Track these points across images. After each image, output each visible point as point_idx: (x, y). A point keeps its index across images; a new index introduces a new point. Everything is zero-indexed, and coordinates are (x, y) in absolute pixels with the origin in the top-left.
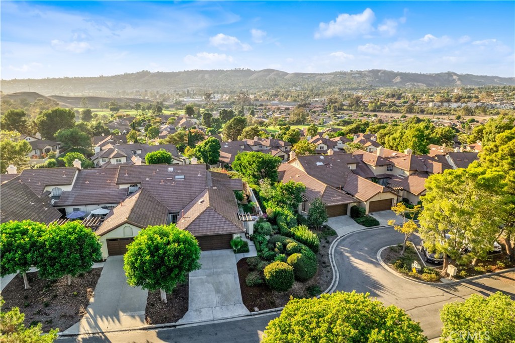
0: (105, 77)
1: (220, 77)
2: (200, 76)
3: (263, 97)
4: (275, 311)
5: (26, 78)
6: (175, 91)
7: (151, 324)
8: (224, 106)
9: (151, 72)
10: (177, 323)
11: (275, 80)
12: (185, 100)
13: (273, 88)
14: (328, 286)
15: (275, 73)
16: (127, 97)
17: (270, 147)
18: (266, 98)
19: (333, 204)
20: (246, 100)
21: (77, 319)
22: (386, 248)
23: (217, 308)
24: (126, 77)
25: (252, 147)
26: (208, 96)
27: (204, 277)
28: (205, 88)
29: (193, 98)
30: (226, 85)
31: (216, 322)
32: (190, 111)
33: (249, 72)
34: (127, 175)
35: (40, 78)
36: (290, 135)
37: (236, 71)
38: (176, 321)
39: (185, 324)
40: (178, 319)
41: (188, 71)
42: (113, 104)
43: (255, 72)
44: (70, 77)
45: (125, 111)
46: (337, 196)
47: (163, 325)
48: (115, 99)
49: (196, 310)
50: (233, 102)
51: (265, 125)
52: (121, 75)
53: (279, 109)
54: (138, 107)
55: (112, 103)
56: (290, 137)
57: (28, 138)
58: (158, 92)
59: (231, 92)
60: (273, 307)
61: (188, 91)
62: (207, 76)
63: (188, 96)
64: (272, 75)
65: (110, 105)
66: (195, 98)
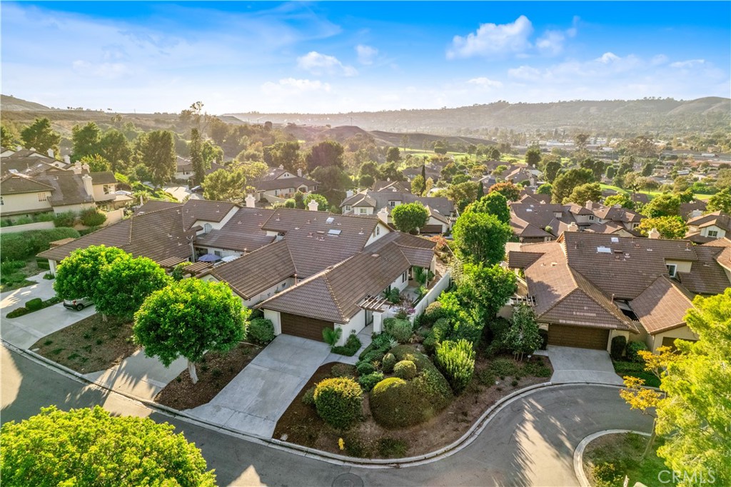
0: (448, 109)
1: (616, 111)
2: (581, 110)
3: (683, 144)
4: (307, 452)
5: (362, 111)
6: (538, 131)
7: (155, 401)
8: (605, 155)
9: (510, 103)
10: (181, 413)
11: (720, 116)
12: (548, 144)
13: (711, 129)
14: (428, 451)
15: (723, 103)
16: (469, 136)
17: (606, 221)
18: (689, 146)
19: (572, 322)
20: (648, 150)
21: (106, 366)
22: (622, 431)
23: (241, 414)
24: (475, 109)
25: (576, 217)
26: (582, 139)
27: (265, 370)
28: (586, 128)
29: (561, 142)
30: (622, 123)
31: (221, 431)
32: (533, 158)
33: (670, 103)
34: (278, 220)
35: (375, 111)
36: (658, 206)
37: (646, 101)
38: (182, 409)
39: (187, 417)
40: (186, 408)
41: (565, 102)
42: (440, 144)
43: (682, 102)
44: (408, 109)
45: (454, 155)
46: (587, 311)
47: (166, 407)
48: (445, 138)
49: (215, 407)
50: (622, 151)
51: (635, 187)
52: (469, 107)
53: (706, 165)
54: (471, 150)
55: (439, 142)
56: (659, 209)
57: (286, 173)
58: (512, 131)
59: (627, 135)
60: (309, 445)
61: (556, 132)
62: (593, 110)
63: (554, 138)
64: (715, 109)
65: (437, 146)
66: (565, 142)
